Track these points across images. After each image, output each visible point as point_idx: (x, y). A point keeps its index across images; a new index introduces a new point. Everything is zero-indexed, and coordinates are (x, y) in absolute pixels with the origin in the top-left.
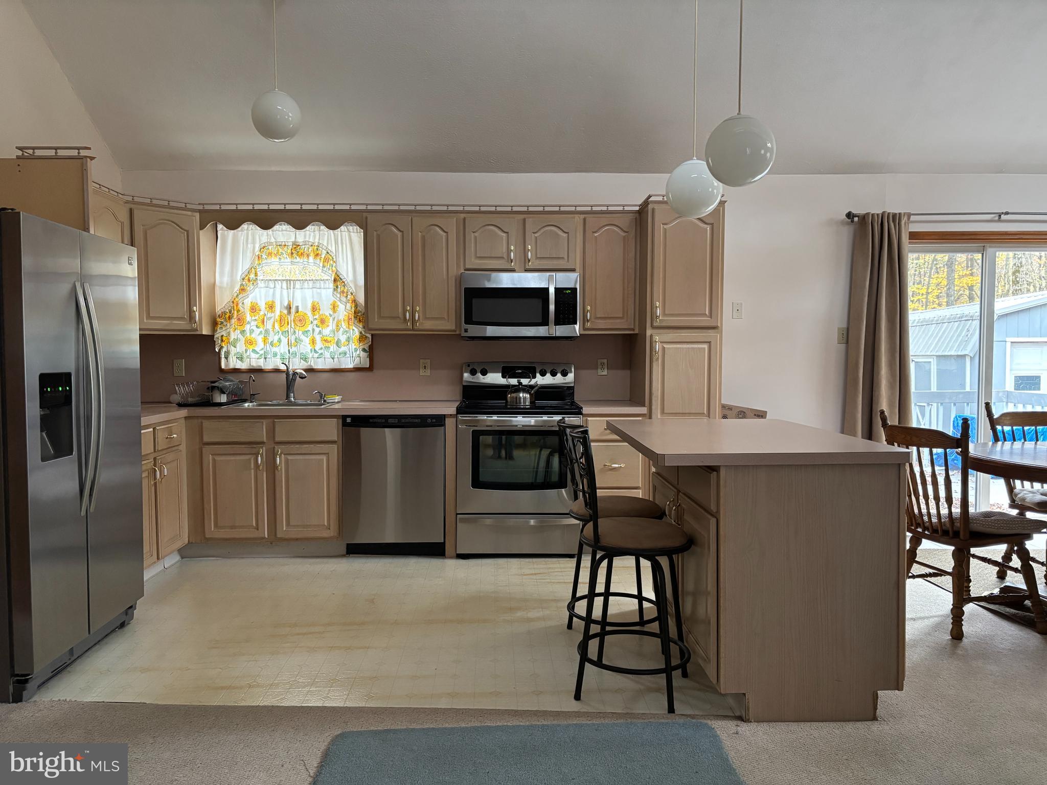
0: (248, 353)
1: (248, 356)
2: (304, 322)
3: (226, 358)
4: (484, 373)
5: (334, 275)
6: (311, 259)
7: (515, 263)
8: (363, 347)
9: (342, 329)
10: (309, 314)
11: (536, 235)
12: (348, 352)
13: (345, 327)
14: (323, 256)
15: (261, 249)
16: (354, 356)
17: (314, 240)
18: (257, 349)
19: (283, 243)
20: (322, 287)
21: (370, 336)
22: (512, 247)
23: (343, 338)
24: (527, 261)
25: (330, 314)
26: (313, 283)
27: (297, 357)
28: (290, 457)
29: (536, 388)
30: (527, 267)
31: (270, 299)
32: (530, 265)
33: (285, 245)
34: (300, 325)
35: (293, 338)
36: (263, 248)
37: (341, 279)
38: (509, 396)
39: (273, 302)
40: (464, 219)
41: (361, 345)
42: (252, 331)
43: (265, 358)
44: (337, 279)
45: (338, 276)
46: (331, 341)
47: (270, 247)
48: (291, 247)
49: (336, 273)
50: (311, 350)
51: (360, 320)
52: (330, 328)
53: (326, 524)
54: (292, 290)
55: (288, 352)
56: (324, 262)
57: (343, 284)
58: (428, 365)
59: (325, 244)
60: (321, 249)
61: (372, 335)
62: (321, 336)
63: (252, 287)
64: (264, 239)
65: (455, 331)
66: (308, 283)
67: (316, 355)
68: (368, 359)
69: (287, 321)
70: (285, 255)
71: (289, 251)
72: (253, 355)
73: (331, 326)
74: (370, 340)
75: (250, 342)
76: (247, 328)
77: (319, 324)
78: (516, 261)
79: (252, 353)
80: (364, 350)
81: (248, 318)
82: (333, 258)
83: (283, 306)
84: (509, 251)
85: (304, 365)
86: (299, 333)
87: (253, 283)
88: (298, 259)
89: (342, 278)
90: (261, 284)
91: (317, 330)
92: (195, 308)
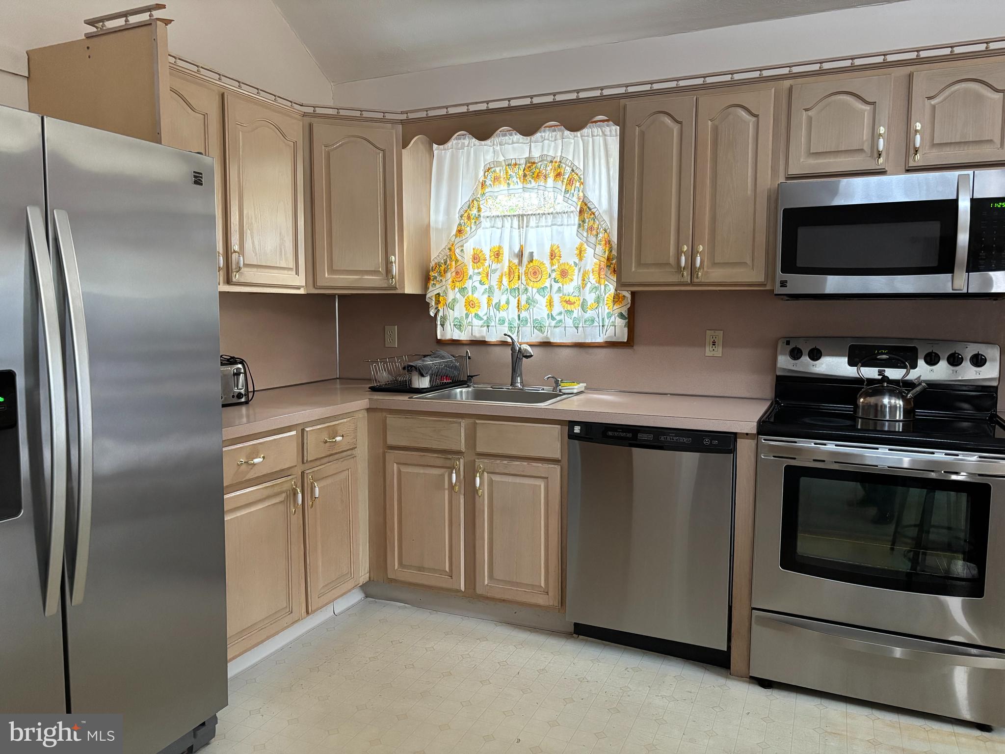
0: (470, 319)
1: (469, 322)
2: (540, 276)
3: (442, 325)
4: (815, 355)
5: (579, 204)
6: (550, 181)
7: (887, 160)
8: (619, 311)
9: (589, 285)
10: (547, 262)
11: (933, 102)
12: (597, 319)
13: (593, 282)
14: (566, 177)
15: (485, 172)
16: (606, 324)
17: (555, 154)
18: (481, 314)
19: (513, 162)
20: (565, 222)
21: (628, 295)
22: (882, 128)
23: (591, 298)
24: (912, 151)
25: (575, 263)
26: (554, 217)
27: (529, 324)
28: (496, 478)
29: (918, 389)
30: (912, 164)
31: (496, 244)
32: (918, 160)
33: (516, 164)
34: (535, 280)
35: (524, 298)
36: (488, 171)
37: (590, 209)
38: (862, 400)
39: (500, 247)
40: (790, 89)
41: (615, 307)
42: (474, 289)
43: (488, 326)
44: (585, 210)
45: (586, 205)
46: (574, 303)
47: (498, 169)
48: (524, 166)
49: (583, 201)
50: (548, 315)
51: (614, 271)
52: (574, 284)
53: (543, 585)
54: (524, 229)
55: (516, 318)
56: (566, 185)
57: (593, 216)
58: (719, 341)
59: (570, 158)
60: (564, 166)
61: (633, 294)
62: (561, 295)
63: (474, 227)
64: (490, 157)
65: (765, 285)
66: (546, 218)
67: (553, 323)
68: (627, 329)
69: (517, 274)
70: (515, 179)
71: (521, 173)
72: (476, 322)
73: (576, 280)
74: (630, 301)
75: (470, 304)
76: (469, 284)
77: (558, 277)
78: (888, 154)
79: (474, 319)
80: (621, 316)
81: (471, 272)
82: (580, 178)
83: (513, 254)
84: (874, 137)
85: (537, 337)
86: (533, 291)
87: (475, 222)
88: (533, 184)
89: (591, 207)
90: (485, 223)
91: (556, 286)
92: (393, 258)
